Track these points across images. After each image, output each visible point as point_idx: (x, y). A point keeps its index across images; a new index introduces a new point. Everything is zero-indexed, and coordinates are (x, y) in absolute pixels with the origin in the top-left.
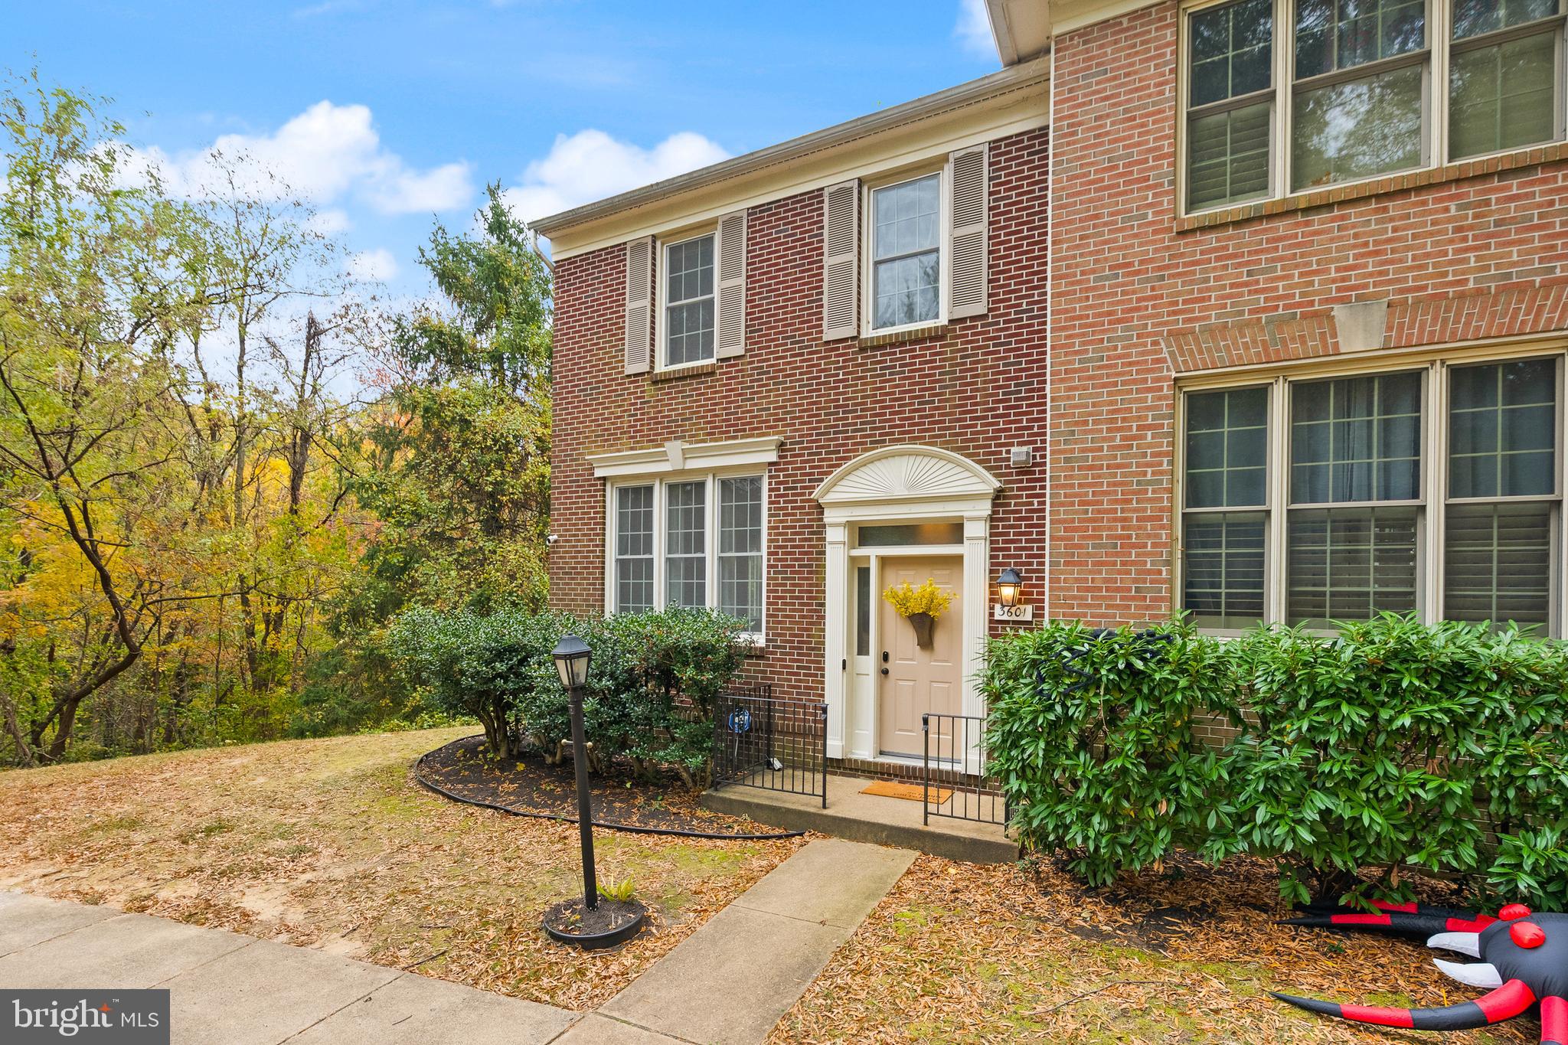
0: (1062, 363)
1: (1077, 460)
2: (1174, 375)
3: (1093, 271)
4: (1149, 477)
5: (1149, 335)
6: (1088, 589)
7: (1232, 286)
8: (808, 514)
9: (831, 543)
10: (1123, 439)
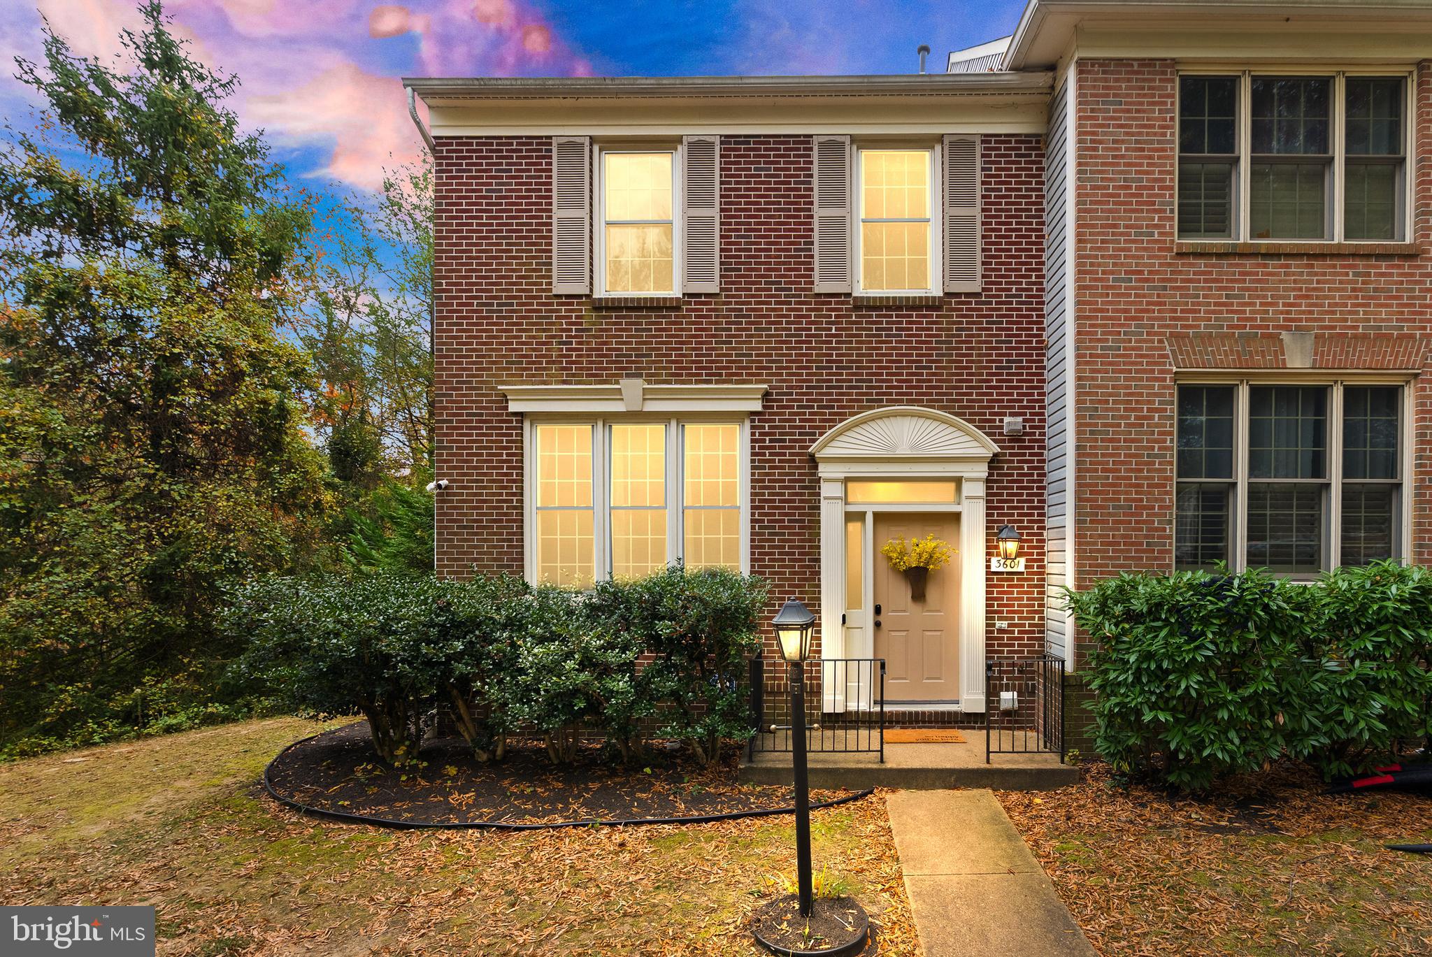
0: (1087, 348)
1: (1100, 432)
2: (1175, 369)
3: (1112, 273)
4: (1156, 451)
5: (1156, 334)
6: (1110, 544)
7: (1216, 304)
8: (798, 468)
9: (826, 498)
10: (1137, 418)
